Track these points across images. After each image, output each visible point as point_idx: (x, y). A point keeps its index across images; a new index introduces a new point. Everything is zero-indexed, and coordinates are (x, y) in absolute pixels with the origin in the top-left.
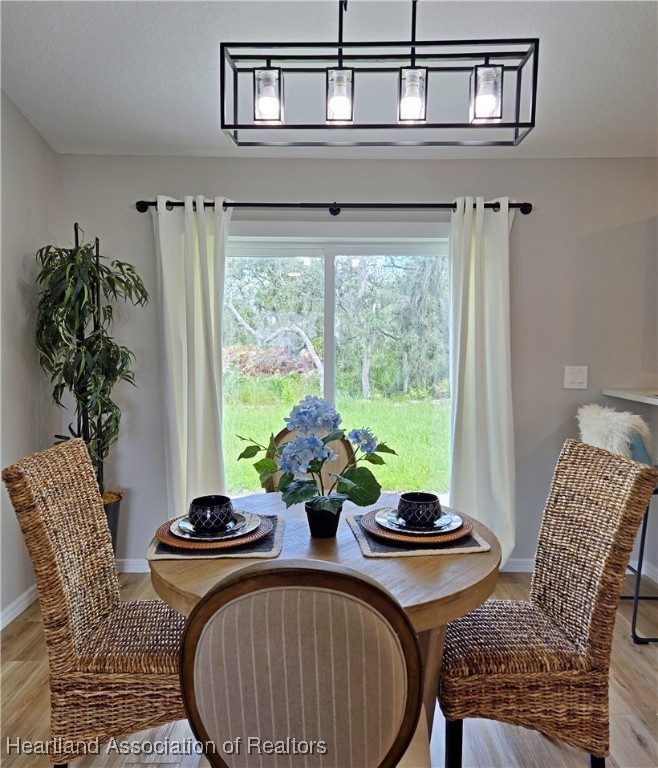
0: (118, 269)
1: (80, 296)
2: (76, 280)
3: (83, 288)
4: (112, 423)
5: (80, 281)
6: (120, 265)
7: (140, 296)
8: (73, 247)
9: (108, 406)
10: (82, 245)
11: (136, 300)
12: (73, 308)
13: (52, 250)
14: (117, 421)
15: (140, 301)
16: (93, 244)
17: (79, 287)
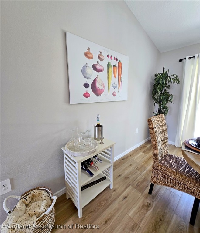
0: (173, 76)
1: (163, 83)
2: (163, 79)
3: (164, 81)
4: (166, 111)
5: (163, 80)
6: (174, 75)
7: (177, 82)
8: (162, 73)
9: (166, 108)
10: (165, 72)
11: (176, 83)
12: (161, 86)
13: (158, 74)
14: (168, 111)
15: (177, 83)
16: (167, 71)
17: (163, 81)
